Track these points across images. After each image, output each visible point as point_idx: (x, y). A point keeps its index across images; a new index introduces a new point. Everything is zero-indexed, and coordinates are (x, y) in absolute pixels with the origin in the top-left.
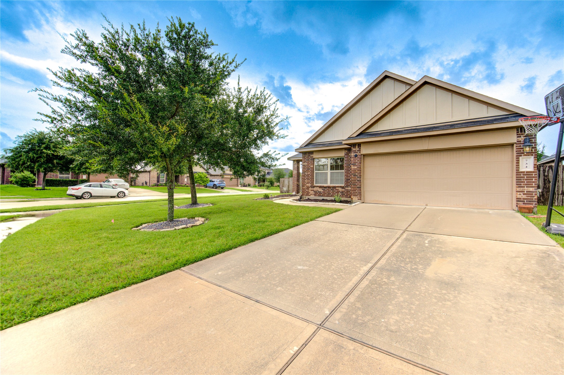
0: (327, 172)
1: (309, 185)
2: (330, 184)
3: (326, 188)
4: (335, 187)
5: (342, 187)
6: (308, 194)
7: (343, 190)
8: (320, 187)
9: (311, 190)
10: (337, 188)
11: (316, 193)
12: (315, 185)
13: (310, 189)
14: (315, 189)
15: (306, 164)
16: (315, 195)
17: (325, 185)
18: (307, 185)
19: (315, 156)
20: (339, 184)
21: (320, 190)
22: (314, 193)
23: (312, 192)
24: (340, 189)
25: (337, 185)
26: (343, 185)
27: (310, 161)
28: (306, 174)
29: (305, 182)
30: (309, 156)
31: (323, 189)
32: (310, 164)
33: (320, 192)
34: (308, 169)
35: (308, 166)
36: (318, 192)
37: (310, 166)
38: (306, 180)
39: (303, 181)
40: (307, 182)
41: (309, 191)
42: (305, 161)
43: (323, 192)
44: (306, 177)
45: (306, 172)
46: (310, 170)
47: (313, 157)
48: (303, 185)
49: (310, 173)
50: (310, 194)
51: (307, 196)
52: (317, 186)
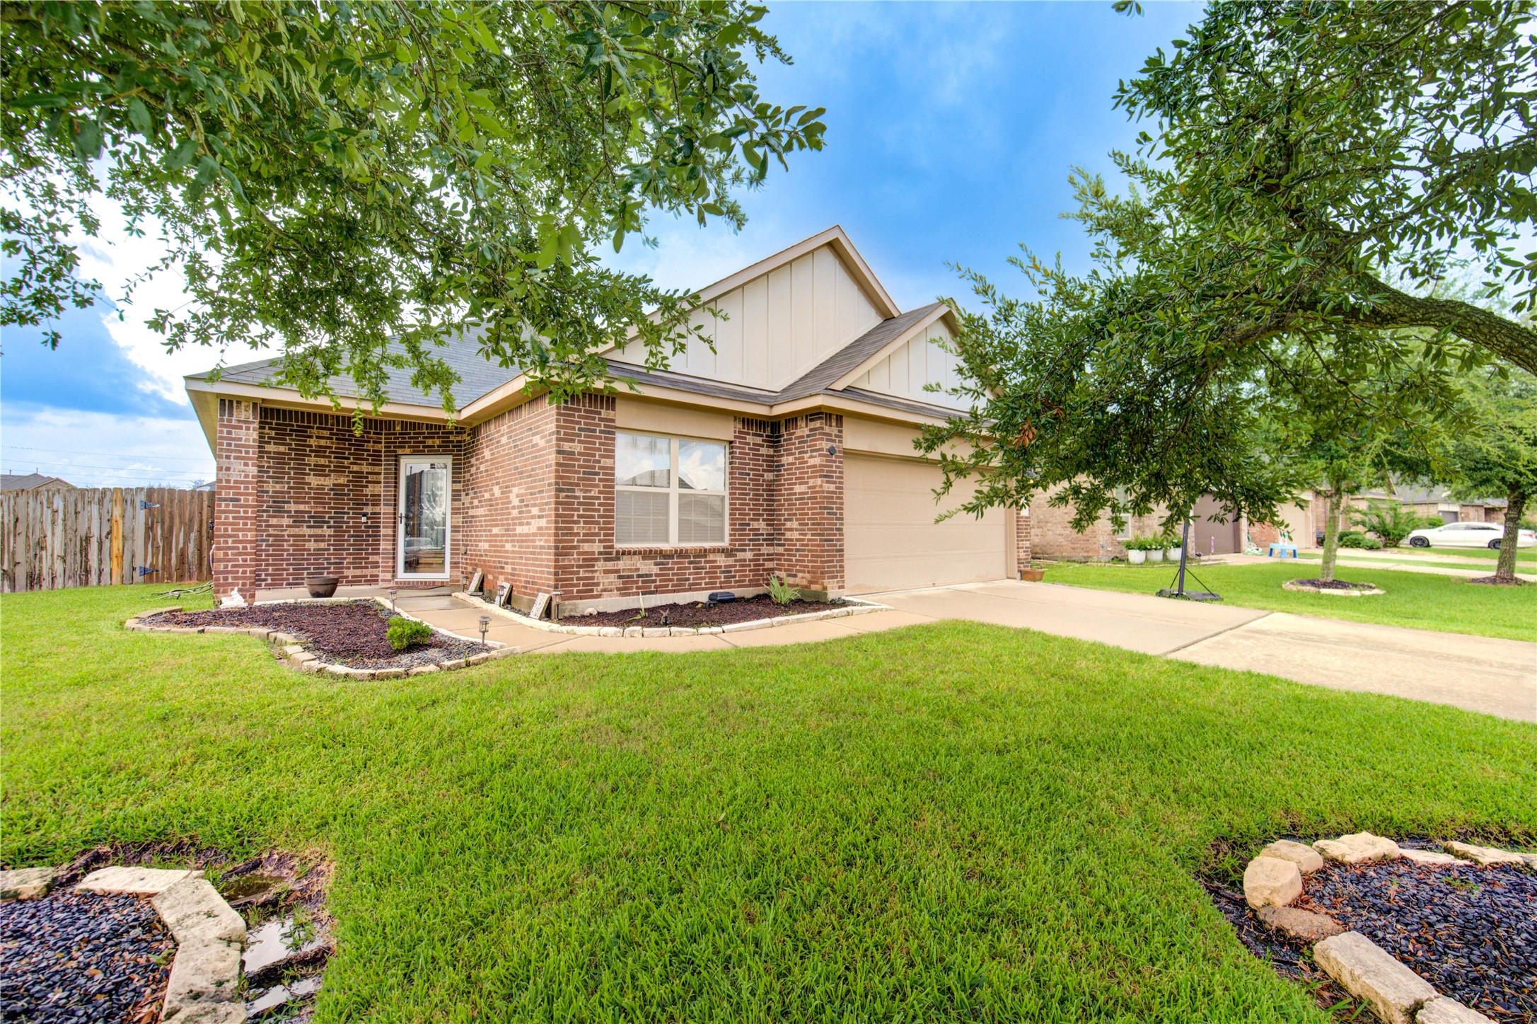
0: (668, 494)
1: (597, 547)
2: (680, 540)
3: (671, 557)
4: (703, 553)
5: (727, 552)
6: (588, 592)
7: (731, 561)
8: (647, 555)
9: (606, 572)
10: (711, 557)
11: (627, 583)
12: (619, 546)
13: (600, 565)
14: (622, 564)
15: (577, 447)
16: (624, 591)
17: (665, 546)
18: (586, 547)
19: (622, 415)
20: (706, 540)
21: (648, 567)
22: (619, 584)
23: (612, 578)
24: (721, 560)
25: (707, 545)
26: (726, 543)
27: (600, 438)
28: (577, 494)
29: (571, 534)
30: (592, 412)
31: (656, 564)
32: (599, 450)
33: (647, 575)
34: (589, 473)
35: (589, 461)
36: (639, 576)
37: (599, 462)
38: (575, 526)
39: (561, 529)
40: (585, 535)
41: (596, 575)
42: (573, 435)
43: (657, 575)
44: (578, 510)
45: (578, 485)
46: (600, 480)
47: (613, 421)
48: (563, 548)
49: (600, 492)
50: (601, 587)
51: (586, 598)
52: (635, 553)
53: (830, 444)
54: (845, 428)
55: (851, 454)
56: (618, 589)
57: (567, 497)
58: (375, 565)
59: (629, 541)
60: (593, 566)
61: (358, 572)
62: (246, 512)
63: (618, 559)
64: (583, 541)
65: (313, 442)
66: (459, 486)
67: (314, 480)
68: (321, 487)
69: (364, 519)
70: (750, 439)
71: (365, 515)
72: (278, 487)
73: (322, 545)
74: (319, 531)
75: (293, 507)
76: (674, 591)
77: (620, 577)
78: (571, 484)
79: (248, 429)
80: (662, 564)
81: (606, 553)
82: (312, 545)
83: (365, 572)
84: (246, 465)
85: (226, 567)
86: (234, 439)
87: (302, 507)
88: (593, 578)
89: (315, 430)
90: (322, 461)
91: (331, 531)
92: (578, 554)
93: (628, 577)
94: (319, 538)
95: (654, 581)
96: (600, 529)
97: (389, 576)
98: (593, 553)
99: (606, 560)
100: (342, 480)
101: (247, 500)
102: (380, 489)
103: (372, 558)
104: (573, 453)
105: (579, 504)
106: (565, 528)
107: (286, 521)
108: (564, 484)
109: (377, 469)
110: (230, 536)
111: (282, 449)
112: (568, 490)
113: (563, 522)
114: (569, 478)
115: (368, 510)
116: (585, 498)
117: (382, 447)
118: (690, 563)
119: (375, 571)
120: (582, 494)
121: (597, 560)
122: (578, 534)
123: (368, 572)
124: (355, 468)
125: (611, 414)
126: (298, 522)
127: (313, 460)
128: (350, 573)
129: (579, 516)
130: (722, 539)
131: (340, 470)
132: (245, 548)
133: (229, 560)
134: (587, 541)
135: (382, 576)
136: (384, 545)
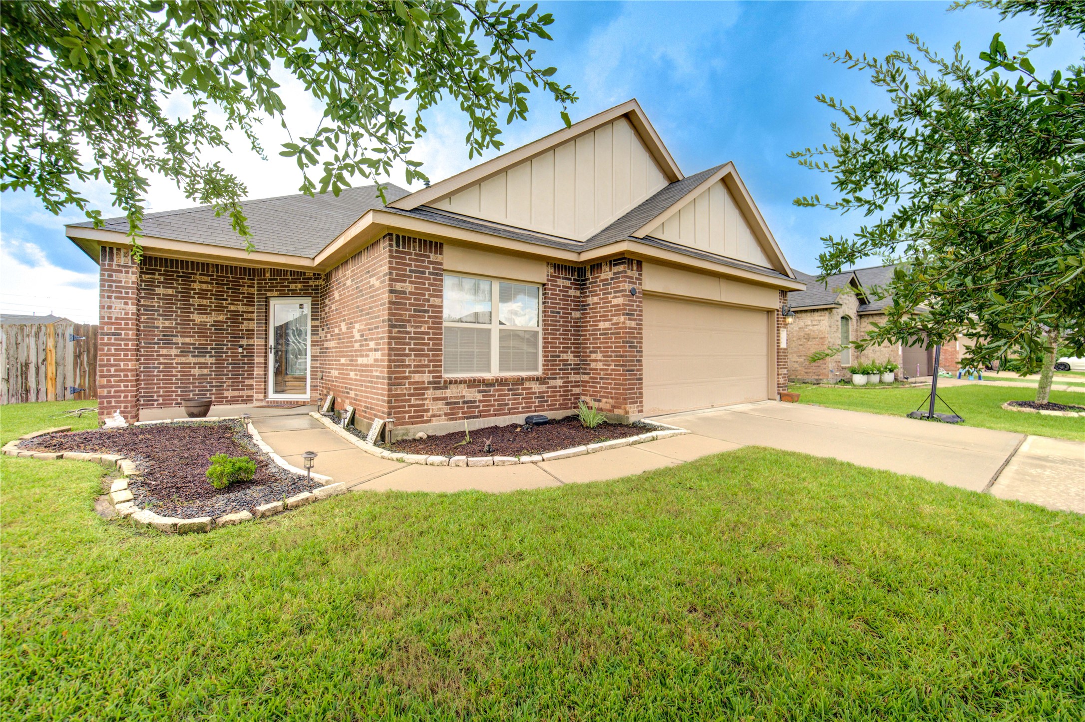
0: (489, 330)
1: (427, 377)
2: (500, 370)
3: (492, 385)
4: (521, 381)
5: (541, 380)
6: (419, 417)
7: (544, 388)
8: (472, 383)
9: (435, 399)
10: (527, 385)
11: (454, 409)
12: (447, 376)
13: (430, 393)
14: (449, 392)
15: (409, 287)
16: (451, 416)
17: (487, 376)
18: (417, 377)
19: (449, 259)
20: (522, 370)
21: (473, 394)
22: (447, 409)
23: (440, 404)
24: (536, 387)
25: (524, 374)
26: (539, 373)
27: (429, 279)
28: (408, 329)
29: (403, 366)
30: (421, 255)
31: (479, 392)
32: (429, 290)
33: (471, 402)
34: (419, 311)
35: (419, 300)
36: (464, 402)
37: (428, 301)
38: (407, 358)
39: (394, 361)
40: (415, 366)
41: (426, 402)
42: (405, 276)
43: (480, 401)
44: (409, 344)
45: (409, 321)
46: (429, 317)
47: (441, 264)
48: (396, 378)
49: (429, 328)
50: (431, 413)
51: (417, 423)
52: (461, 382)
53: (631, 286)
54: (643, 272)
55: (650, 296)
56: (446, 414)
57: (399, 332)
58: (250, 387)
59: (456, 371)
60: (423, 394)
61: (236, 393)
62: (126, 345)
63: (446, 388)
64: (414, 372)
65: (196, 286)
66: (317, 323)
67: (197, 318)
68: (203, 324)
69: (240, 350)
70: (560, 282)
71: (241, 346)
72: (167, 323)
73: (205, 371)
74: (202, 360)
75: (180, 340)
76: (496, 415)
77: (447, 404)
78: (403, 321)
79: (127, 272)
80: (485, 391)
81: (435, 383)
82: (196, 371)
83: (241, 393)
84: (126, 304)
85: (109, 392)
86: (114, 281)
87: (187, 340)
88: (423, 405)
89: (198, 276)
90: (204, 302)
91: (213, 360)
92: (410, 383)
93: (455, 403)
94: (202, 366)
95: (478, 407)
96: (430, 361)
97: (261, 396)
98: (423, 382)
99: (435, 388)
100: (222, 318)
101: (127, 334)
102: (254, 325)
103: (247, 382)
104: (404, 293)
105: (410, 338)
106: (398, 361)
107: (174, 352)
108: (397, 320)
109: (250, 309)
110: (112, 366)
111: (170, 291)
112: (400, 326)
113: (395, 355)
114: (401, 315)
115: (244, 342)
116: (415, 333)
117: (255, 290)
118: (509, 390)
119: (250, 393)
120: (413, 330)
121: (427, 389)
122: (410, 366)
123: (245, 393)
124: (232, 308)
125: (439, 258)
126: (184, 352)
127: (196, 301)
128: (229, 394)
129: (410, 350)
130: (536, 369)
131: (219, 309)
132: (126, 376)
133: (112, 387)
134: (418, 372)
135: (256, 396)
136: (258, 372)
